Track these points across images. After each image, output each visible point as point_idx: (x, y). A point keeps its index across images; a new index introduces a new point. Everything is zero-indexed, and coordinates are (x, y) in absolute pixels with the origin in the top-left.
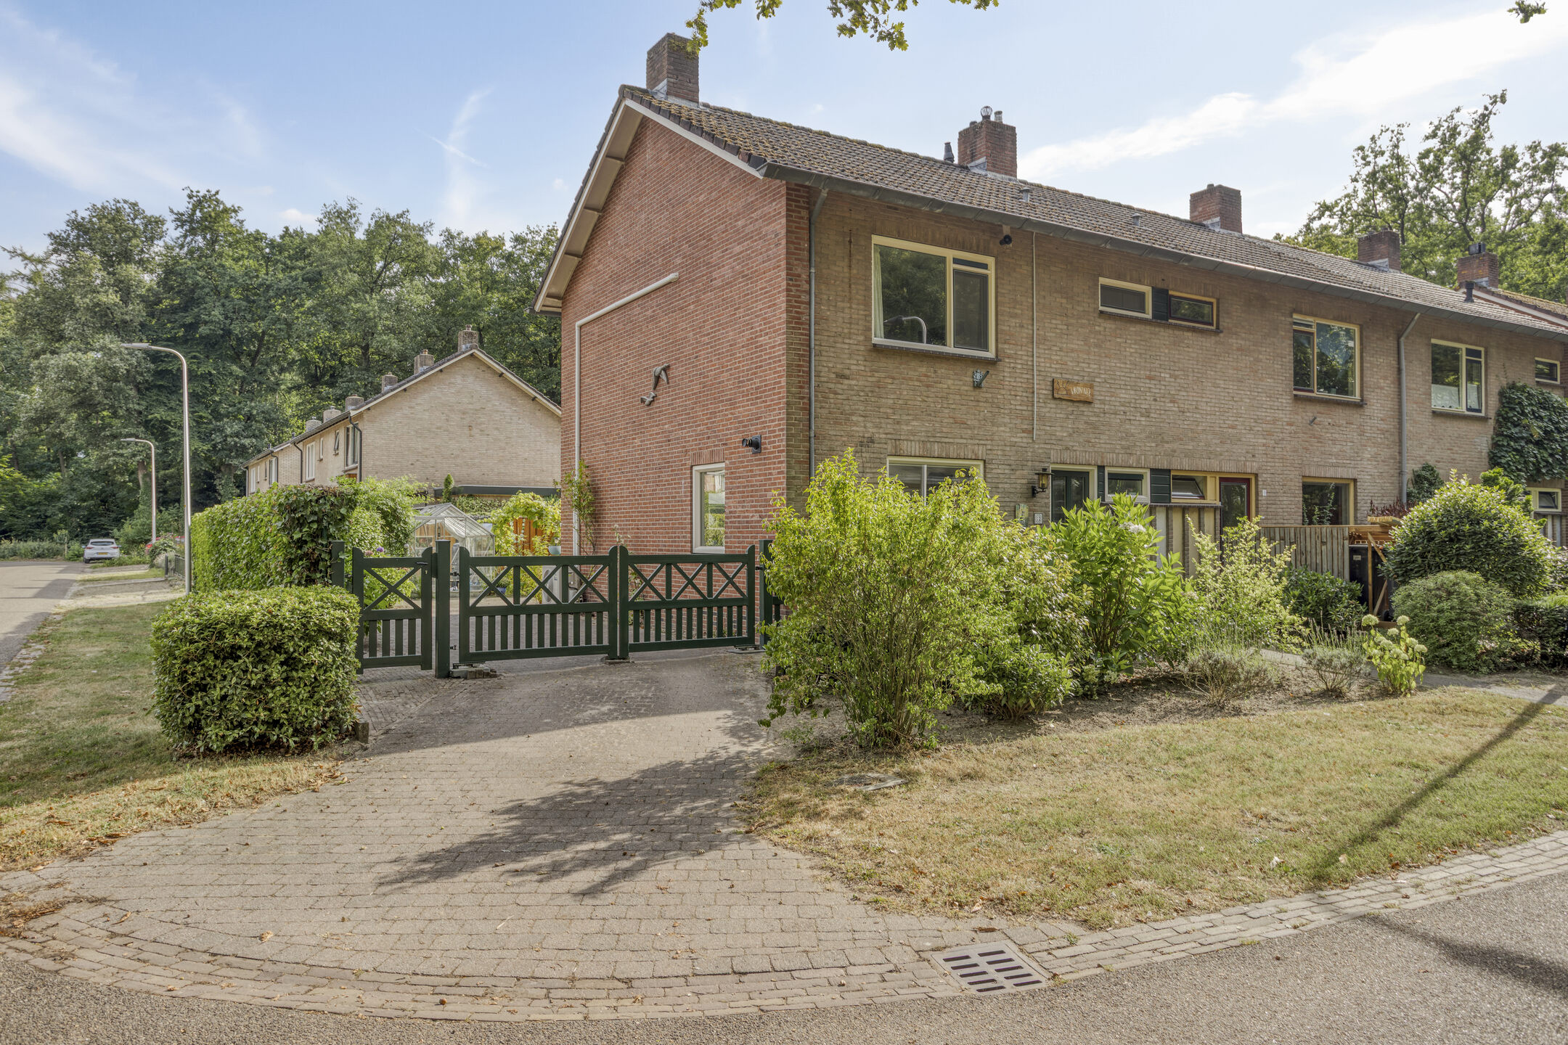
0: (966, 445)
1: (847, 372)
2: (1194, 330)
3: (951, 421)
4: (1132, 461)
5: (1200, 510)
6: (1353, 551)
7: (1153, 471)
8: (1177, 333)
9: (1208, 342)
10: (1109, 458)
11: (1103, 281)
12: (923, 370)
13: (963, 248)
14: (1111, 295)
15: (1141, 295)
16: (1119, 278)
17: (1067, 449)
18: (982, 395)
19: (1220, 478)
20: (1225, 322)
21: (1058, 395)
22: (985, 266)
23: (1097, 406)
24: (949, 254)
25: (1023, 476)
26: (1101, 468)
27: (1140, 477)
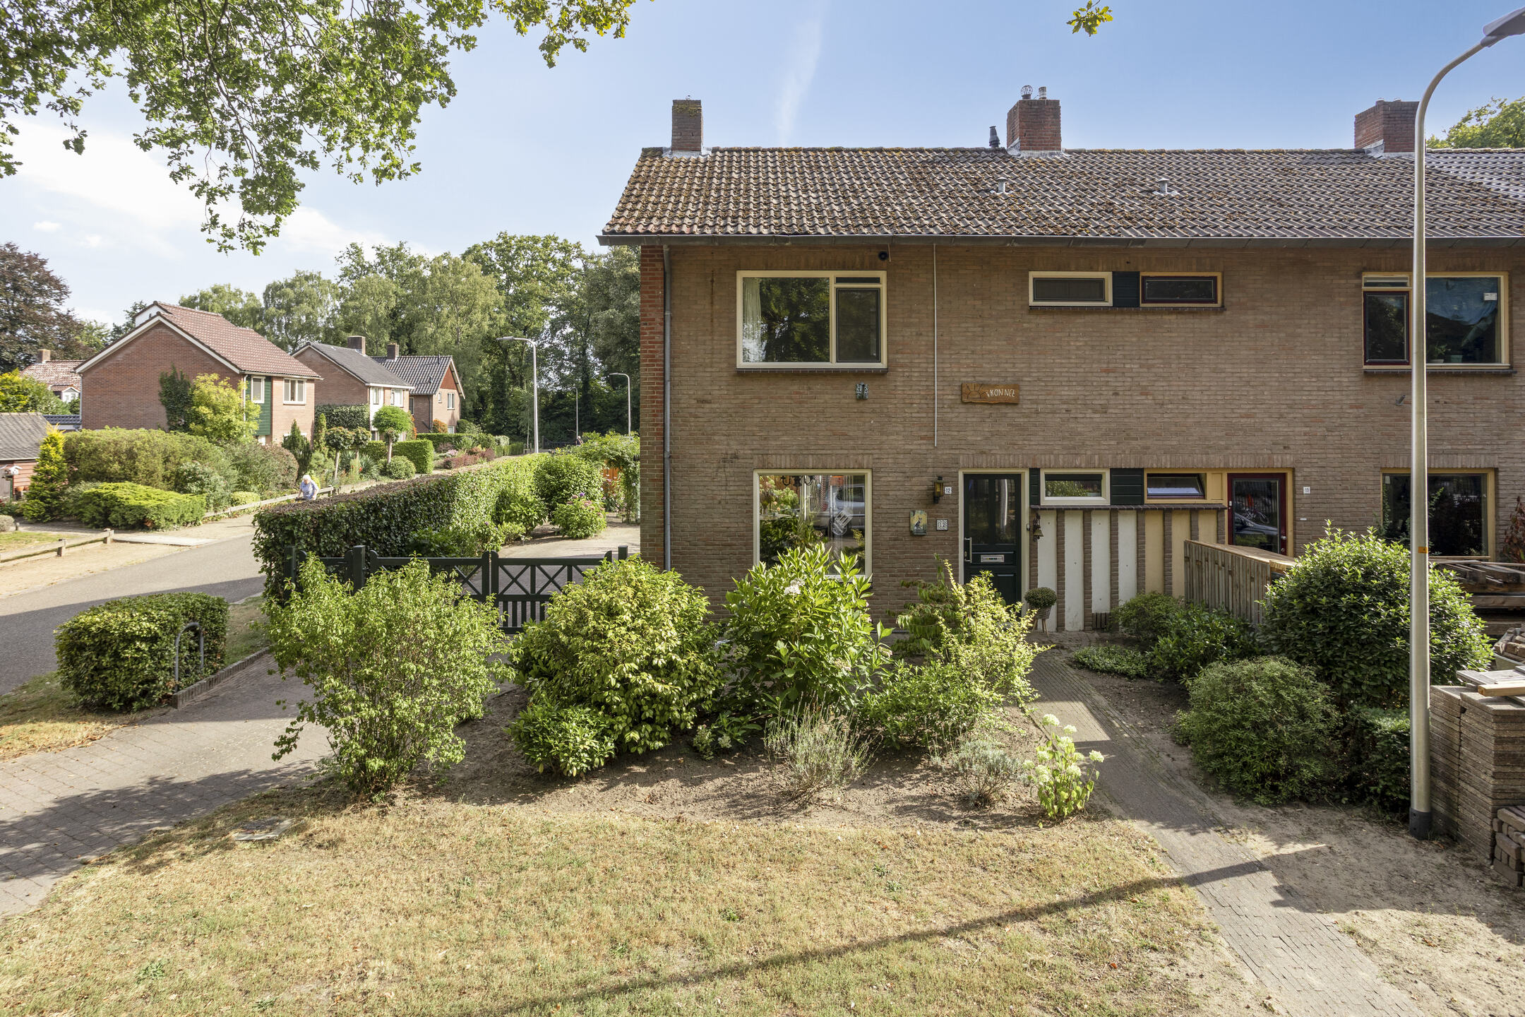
0: (847, 455)
1: (709, 397)
2: (1177, 311)
3: (829, 433)
4: (1083, 461)
5: (1194, 511)
7: (1115, 471)
8: (1150, 317)
9: (1203, 324)
10: (1048, 458)
11: (1033, 275)
12: (795, 388)
13: (844, 268)
14: (1044, 288)
15: (1101, 282)
16: (1061, 269)
17: (983, 453)
18: (866, 406)
19: (1229, 475)
20: (1236, 298)
21: (970, 397)
22: (877, 280)
23: (1026, 407)
24: (831, 275)
25: (921, 484)
26: (1035, 472)
27: (1098, 478)
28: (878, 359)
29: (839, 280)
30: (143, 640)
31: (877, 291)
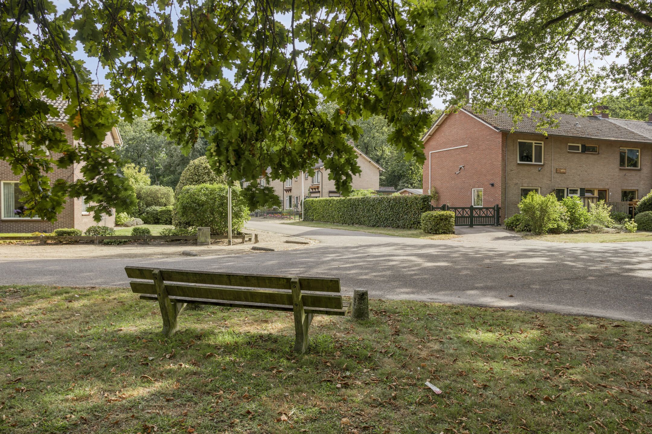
1: (513, 169)
2: (592, 154)
3: (534, 179)
4: (575, 186)
5: (593, 198)
6: (630, 208)
7: (581, 189)
8: (588, 155)
9: (596, 157)
10: (570, 186)
11: (569, 144)
12: (528, 168)
13: (537, 140)
14: (571, 148)
15: (579, 146)
16: (573, 143)
17: (559, 184)
18: (540, 173)
19: (598, 190)
20: (600, 151)
21: (558, 171)
22: (541, 144)
23: (567, 174)
24: (534, 142)
26: (567, 188)
27: (577, 190)
28: (541, 162)
31: (542, 146)
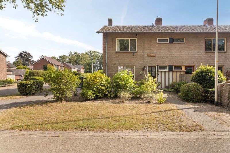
0: (132, 63)
1: (112, 55)
2: (178, 43)
3: (129, 60)
4: (164, 64)
5: (180, 71)
7: (169, 66)
8: (174, 44)
9: (182, 45)
11: (158, 38)
12: (124, 54)
14: (159, 40)
15: (167, 39)
16: (162, 37)
17: (150, 63)
18: (134, 56)
19: (186, 67)
20: (187, 41)
21: (149, 56)
22: (136, 39)
23: (157, 57)
25: (142, 67)
26: (158, 66)
27: (167, 67)
28: (136, 50)
29: (130, 39)
30: (30, 85)
31: (136, 41)
